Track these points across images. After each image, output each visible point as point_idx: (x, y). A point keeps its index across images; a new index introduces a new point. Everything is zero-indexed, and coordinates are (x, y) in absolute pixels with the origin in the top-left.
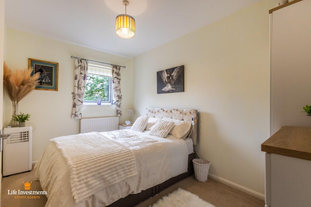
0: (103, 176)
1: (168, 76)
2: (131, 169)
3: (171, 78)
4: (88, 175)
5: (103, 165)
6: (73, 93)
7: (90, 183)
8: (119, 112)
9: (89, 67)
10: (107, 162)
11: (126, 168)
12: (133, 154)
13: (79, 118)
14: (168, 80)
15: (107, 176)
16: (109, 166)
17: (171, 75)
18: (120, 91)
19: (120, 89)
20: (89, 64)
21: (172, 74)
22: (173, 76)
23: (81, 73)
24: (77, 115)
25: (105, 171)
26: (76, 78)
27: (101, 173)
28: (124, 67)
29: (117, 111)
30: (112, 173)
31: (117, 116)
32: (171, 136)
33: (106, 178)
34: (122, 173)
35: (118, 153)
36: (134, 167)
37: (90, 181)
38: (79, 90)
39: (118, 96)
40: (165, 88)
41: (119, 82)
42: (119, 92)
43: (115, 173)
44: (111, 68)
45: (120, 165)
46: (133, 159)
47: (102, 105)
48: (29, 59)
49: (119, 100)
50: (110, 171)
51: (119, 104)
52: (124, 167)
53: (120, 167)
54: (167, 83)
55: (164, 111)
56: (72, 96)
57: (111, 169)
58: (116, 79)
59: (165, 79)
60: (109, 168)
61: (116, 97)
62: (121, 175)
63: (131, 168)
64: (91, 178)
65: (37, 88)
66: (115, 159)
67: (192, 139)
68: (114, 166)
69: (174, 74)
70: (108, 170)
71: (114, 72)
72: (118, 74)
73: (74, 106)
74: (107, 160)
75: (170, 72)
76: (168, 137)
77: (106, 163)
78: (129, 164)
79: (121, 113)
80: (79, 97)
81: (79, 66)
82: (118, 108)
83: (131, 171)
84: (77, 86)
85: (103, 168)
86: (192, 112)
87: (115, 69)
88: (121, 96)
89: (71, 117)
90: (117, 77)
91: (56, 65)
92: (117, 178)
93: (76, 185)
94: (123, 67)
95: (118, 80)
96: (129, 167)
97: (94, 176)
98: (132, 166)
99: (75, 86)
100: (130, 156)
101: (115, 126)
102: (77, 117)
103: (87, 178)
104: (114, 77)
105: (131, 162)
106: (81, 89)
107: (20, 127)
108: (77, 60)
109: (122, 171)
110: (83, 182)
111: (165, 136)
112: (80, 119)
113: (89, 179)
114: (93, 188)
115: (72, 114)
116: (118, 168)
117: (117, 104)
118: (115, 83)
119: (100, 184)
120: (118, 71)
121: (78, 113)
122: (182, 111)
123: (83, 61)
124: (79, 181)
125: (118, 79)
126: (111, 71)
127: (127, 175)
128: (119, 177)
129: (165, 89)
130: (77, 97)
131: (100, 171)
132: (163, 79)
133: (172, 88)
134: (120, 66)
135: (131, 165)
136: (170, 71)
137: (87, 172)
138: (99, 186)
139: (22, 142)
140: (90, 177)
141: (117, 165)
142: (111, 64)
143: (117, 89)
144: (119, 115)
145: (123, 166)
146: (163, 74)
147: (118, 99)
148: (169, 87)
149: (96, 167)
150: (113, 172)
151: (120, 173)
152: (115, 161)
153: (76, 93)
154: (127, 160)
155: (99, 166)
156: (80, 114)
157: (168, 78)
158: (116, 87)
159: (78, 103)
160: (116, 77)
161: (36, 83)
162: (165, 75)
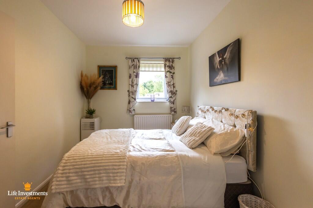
0: (85, 175)
1: (220, 60)
2: (116, 178)
3: (223, 63)
4: (71, 171)
5: (89, 164)
6: (128, 91)
7: (70, 178)
8: (173, 109)
9: (141, 65)
10: (93, 162)
11: (111, 175)
12: (125, 160)
13: (132, 114)
14: (220, 66)
15: (88, 177)
16: (94, 167)
17: (223, 59)
18: (174, 86)
19: (174, 84)
20: (141, 62)
21: (225, 57)
22: (226, 58)
23: (134, 72)
24: (131, 111)
25: (88, 171)
26: (130, 77)
27: (84, 172)
28: (179, 58)
29: (171, 108)
30: (94, 176)
31: (171, 114)
32: (205, 147)
33: (87, 178)
34: (104, 178)
35: (110, 156)
36: (121, 176)
37: (71, 176)
38: (133, 87)
39: (171, 92)
40: (217, 78)
41: (172, 76)
42: (172, 87)
43: (97, 176)
44: (163, 62)
45: (105, 169)
46: (121, 167)
47: (156, 102)
48: (98, 66)
49: (173, 96)
50: (92, 173)
51: (172, 100)
52: (109, 173)
53: (104, 171)
54: (219, 70)
55: (213, 109)
56: (128, 93)
57: (94, 170)
58: (169, 73)
59: (217, 65)
60: (92, 169)
61: (169, 93)
62: (103, 180)
63: (117, 176)
64: (74, 174)
65: (102, 88)
66: (103, 161)
67: (246, 159)
68: (98, 168)
69: (227, 55)
70: (91, 171)
71: (167, 66)
72: (171, 67)
73: (129, 102)
74: (94, 160)
75: (222, 55)
76: (200, 148)
77: (92, 164)
78: (115, 171)
79: (175, 110)
80: (133, 94)
81: (132, 65)
82: (172, 105)
83: (115, 180)
84: (131, 84)
85: (87, 168)
86: (246, 114)
87: (168, 64)
88: (176, 91)
89: (127, 113)
90: (170, 71)
91: (115, 67)
92: (97, 182)
93: (57, 177)
94: (177, 58)
95: (171, 74)
96: (115, 175)
97: (76, 172)
98: (119, 174)
99: (129, 84)
100: (120, 162)
101: (168, 125)
102: (130, 113)
103: (69, 173)
104: (166, 71)
105: (119, 169)
106: (134, 87)
107: (90, 118)
108: (130, 61)
109: (106, 177)
110: (64, 175)
111: (194, 146)
112: (134, 115)
113: (71, 175)
114: (72, 184)
115: (128, 110)
116: (101, 172)
117: (170, 101)
118: (168, 77)
119: (81, 182)
120: (171, 63)
121: (132, 109)
122: (234, 112)
123: (135, 60)
124: (62, 174)
125: (170, 72)
126: (163, 65)
127: (110, 183)
128: (100, 182)
129: (217, 80)
130: (131, 94)
131: (83, 170)
132: (215, 65)
133: (225, 76)
134: (174, 58)
135: (117, 173)
136: (222, 52)
137: (71, 167)
138: (80, 184)
139: (91, 130)
140: (72, 173)
141: (101, 168)
142: (163, 57)
143: (170, 84)
144: (173, 113)
145: (109, 171)
146: (215, 58)
147: (171, 95)
148: (221, 76)
149: (81, 165)
150: (95, 174)
151: (102, 178)
152: (101, 163)
153: (131, 90)
154: (116, 165)
155: (84, 164)
156: (133, 110)
157: (220, 62)
158: (169, 82)
159: (132, 100)
160: (167, 72)
161: (101, 84)
162: (217, 59)
